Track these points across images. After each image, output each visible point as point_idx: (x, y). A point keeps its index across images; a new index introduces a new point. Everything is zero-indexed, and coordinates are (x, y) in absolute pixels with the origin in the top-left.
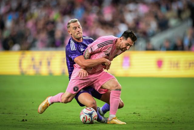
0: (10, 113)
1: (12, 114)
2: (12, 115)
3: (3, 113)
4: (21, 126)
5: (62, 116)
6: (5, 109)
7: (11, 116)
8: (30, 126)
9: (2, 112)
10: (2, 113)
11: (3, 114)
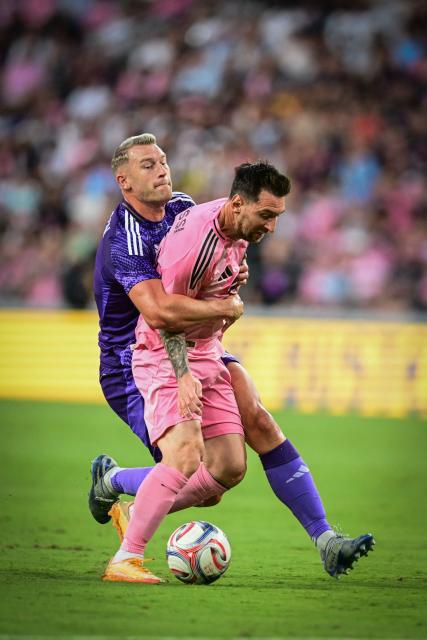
0: (78, 549)
1: (89, 550)
2: (86, 556)
3: (54, 547)
4: (119, 597)
5: (276, 565)
6: (62, 531)
7: (84, 559)
8: (153, 601)
9: (50, 545)
10: (48, 548)
11: (52, 551)
